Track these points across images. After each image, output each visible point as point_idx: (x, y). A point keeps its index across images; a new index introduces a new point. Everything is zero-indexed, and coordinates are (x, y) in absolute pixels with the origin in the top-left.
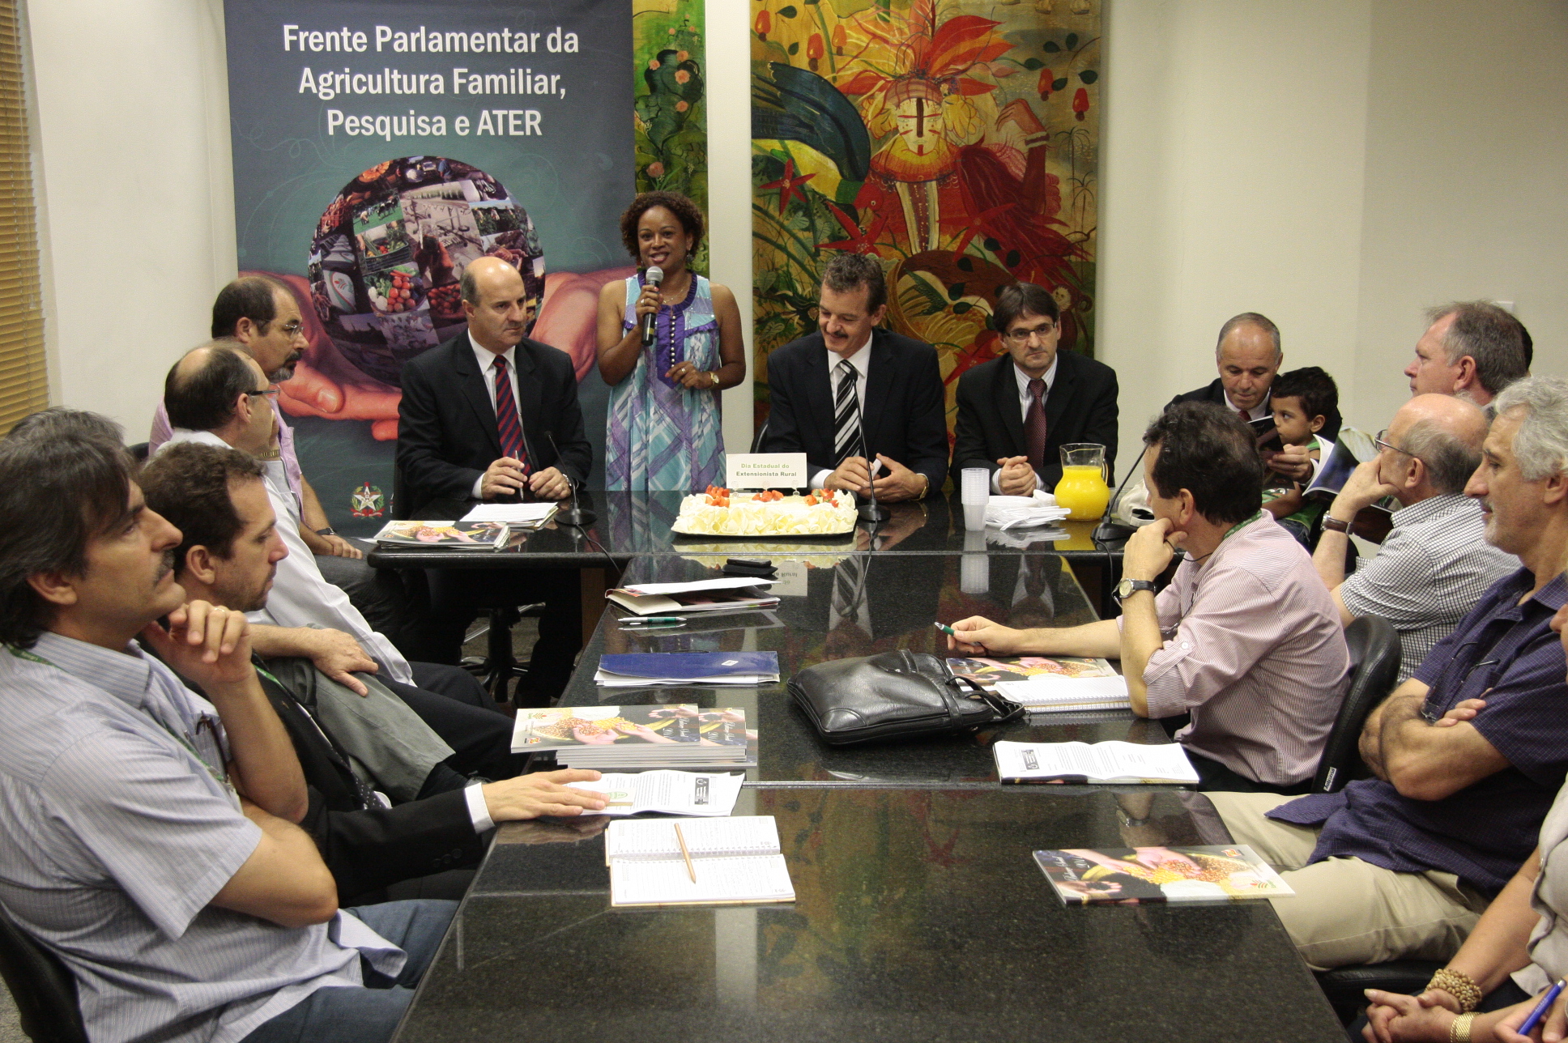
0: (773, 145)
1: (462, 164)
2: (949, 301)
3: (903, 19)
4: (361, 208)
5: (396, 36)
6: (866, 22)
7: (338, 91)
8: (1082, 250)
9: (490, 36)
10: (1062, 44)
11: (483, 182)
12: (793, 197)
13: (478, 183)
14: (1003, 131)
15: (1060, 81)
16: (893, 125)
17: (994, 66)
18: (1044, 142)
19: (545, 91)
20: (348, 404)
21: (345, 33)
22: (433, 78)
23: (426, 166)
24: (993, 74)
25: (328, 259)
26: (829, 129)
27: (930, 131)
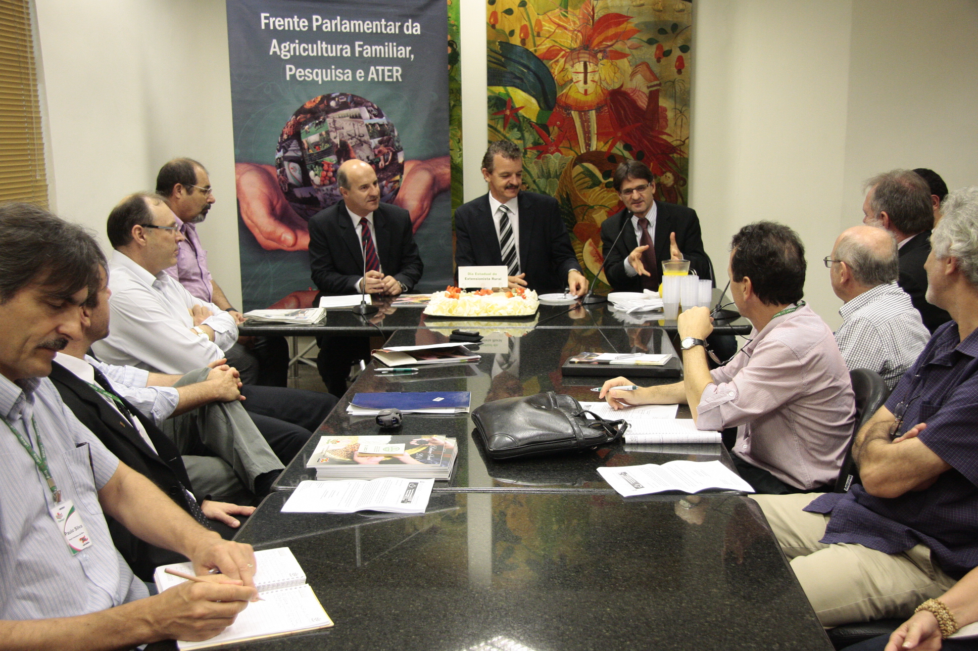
0: (500, 90)
1: (360, 98)
2: (603, 181)
3: (575, 15)
4: (305, 123)
5: (324, 22)
6: (554, 17)
7: (292, 54)
8: (681, 151)
9: (374, 23)
10: (669, 30)
11: (371, 108)
12: (511, 120)
13: (369, 109)
14: (634, 81)
15: (667, 51)
16: (570, 78)
17: (629, 43)
18: (658, 87)
19: (403, 56)
20: (299, 241)
21: (296, 19)
22: (344, 47)
23: (341, 99)
24: (629, 48)
25: (287, 154)
26: (532, 80)
27: (592, 81)
